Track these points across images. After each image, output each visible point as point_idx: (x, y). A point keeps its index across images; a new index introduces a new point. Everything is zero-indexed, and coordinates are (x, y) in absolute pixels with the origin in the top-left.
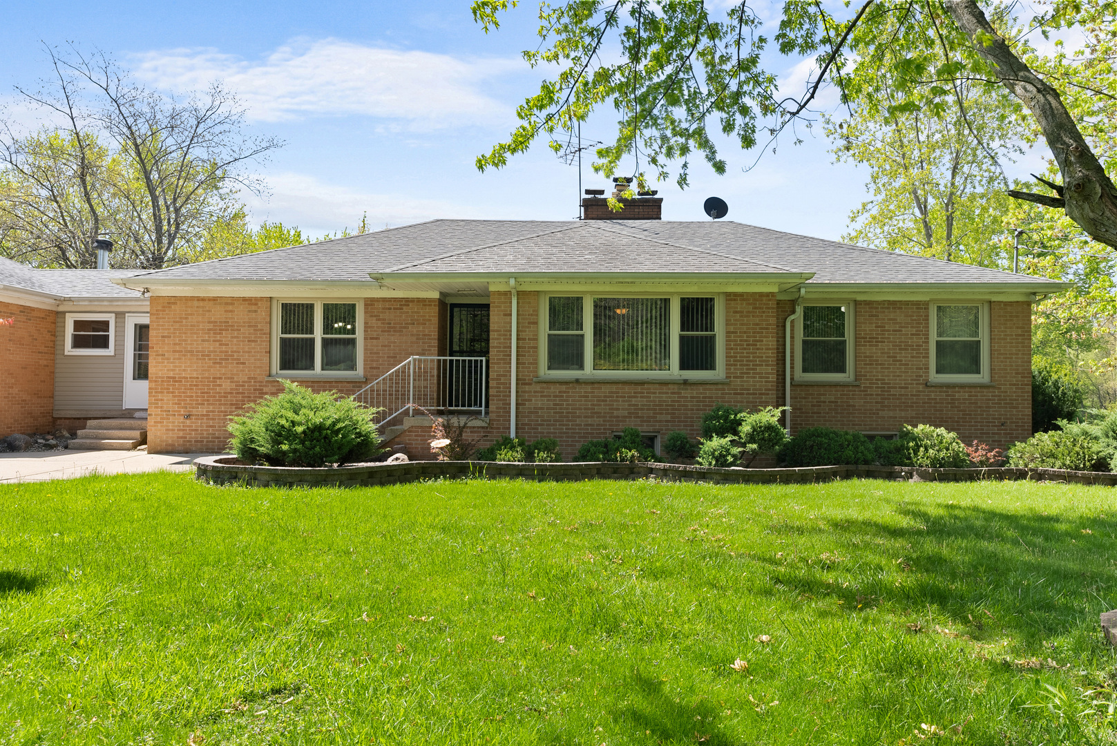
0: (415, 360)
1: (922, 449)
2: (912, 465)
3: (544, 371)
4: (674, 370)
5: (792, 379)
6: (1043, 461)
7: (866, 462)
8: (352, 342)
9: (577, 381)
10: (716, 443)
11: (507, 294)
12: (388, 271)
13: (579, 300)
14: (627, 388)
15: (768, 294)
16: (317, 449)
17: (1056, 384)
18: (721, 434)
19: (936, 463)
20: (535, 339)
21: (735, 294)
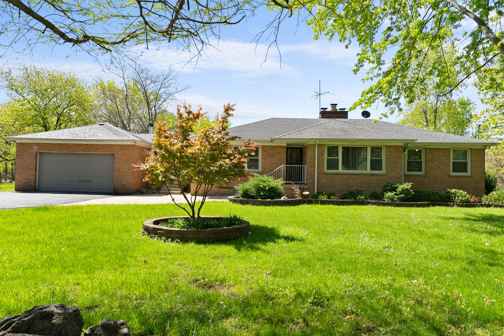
0: (283, 166)
1: (457, 197)
2: (453, 202)
3: (326, 170)
4: (369, 171)
5: (404, 174)
6: (495, 201)
7: (438, 201)
8: (257, 160)
9: (337, 174)
10: (390, 194)
11: (314, 145)
12: (277, 137)
13: (337, 147)
14: (353, 176)
15: (400, 146)
16: (272, 194)
17: (489, 176)
18: (391, 191)
19: (461, 201)
20: (323, 160)
21: (389, 146)
